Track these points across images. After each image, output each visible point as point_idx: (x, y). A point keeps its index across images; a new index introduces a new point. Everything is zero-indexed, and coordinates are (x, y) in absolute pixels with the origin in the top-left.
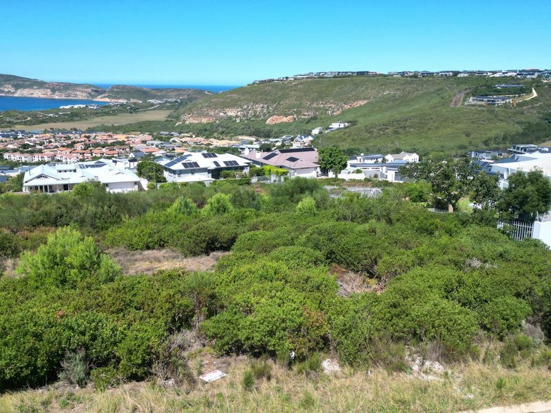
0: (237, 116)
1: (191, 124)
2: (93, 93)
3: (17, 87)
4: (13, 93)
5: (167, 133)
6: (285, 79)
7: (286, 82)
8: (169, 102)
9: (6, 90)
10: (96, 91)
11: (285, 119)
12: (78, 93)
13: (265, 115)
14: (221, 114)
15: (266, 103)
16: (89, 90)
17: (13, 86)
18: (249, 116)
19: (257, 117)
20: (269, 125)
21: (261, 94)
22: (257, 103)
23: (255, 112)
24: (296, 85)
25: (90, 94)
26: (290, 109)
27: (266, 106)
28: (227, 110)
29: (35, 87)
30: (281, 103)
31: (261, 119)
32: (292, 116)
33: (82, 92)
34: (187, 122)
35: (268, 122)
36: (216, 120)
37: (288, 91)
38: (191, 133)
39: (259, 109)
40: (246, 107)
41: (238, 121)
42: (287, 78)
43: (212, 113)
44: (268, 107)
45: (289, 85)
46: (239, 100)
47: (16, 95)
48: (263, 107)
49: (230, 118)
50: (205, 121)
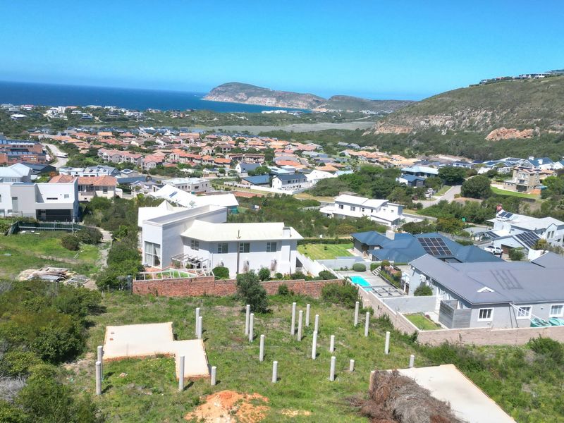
0: (443, 127)
1: (380, 134)
2: (314, 103)
3: (249, 95)
4: (245, 101)
5: (346, 144)
6: (530, 76)
7: (530, 81)
8: (384, 114)
9: (240, 98)
10: (317, 101)
11: (518, 134)
12: (300, 103)
13: (486, 126)
14: (422, 123)
15: (491, 110)
16: (310, 100)
17: (246, 94)
18: (462, 127)
19: (474, 128)
20: (490, 141)
21: (486, 96)
22: (476, 110)
23: (472, 122)
24: (545, 84)
25: (311, 104)
26: (529, 118)
27: (490, 113)
28: (431, 117)
29: (264, 96)
30: (516, 110)
31: (479, 132)
32: (531, 130)
33: (304, 101)
34: (377, 132)
35: (489, 137)
36: (414, 130)
37: (531, 92)
38: (375, 147)
39: (478, 118)
40: (459, 113)
41: (444, 133)
42: (533, 75)
43: (410, 121)
44: (493, 115)
45: (535, 84)
46: (452, 103)
47: (246, 103)
48: (485, 115)
49: (434, 128)
50: (399, 131)
